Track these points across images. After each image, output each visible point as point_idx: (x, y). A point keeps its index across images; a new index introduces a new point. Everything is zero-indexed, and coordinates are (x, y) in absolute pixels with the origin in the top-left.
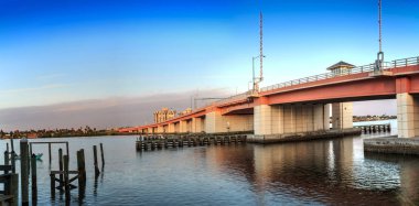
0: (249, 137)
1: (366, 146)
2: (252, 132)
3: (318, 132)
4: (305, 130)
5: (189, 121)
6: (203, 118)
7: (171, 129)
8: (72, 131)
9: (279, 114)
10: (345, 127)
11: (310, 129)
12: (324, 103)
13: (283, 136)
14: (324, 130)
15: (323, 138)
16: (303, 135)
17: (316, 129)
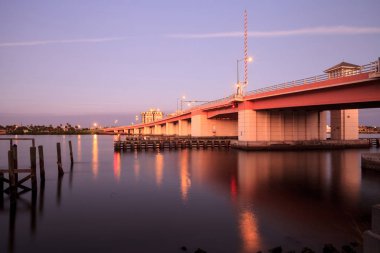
0: (233, 142)
1: (364, 162)
2: (236, 138)
3: (312, 141)
4: (295, 139)
5: (175, 123)
6: (189, 120)
7: (158, 131)
8: (50, 128)
9: (265, 121)
10: (347, 138)
11: (302, 138)
12: (319, 109)
13: (269, 144)
14: (319, 141)
15: (317, 148)
16: (291, 143)
17: (309, 139)
